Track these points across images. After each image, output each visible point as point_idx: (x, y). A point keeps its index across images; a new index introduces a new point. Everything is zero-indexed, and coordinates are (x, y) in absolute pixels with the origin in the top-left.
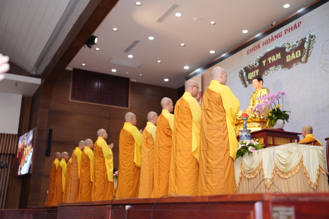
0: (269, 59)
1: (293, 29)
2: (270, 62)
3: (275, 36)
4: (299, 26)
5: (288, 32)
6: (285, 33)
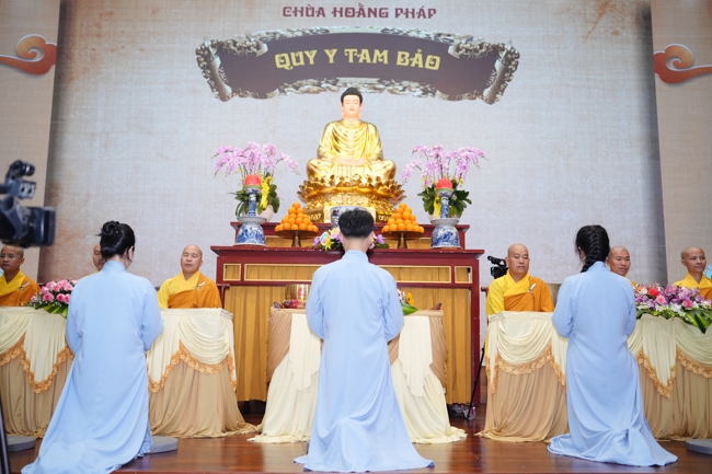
0: (351, 52)
1: (416, 16)
2: (351, 60)
3: (370, 10)
4: (430, 16)
5: (402, 16)
6: (397, 15)
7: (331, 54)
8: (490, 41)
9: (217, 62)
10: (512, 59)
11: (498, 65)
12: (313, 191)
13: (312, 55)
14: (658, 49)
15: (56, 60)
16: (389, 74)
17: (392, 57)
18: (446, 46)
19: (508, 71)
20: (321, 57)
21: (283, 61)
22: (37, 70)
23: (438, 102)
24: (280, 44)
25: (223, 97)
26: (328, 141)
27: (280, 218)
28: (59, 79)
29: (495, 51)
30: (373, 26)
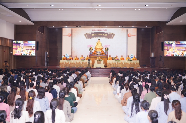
0: (99, 34)
1: (105, 30)
6: (103, 30)
7: (97, 34)
8: (112, 33)
9: (86, 35)
10: (114, 35)
11: (113, 35)
12: (96, 49)
13: (95, 34)
14: (128, 33)
15: (71, 35)
16: (102, 36)
17: (103, 35)
18: (108, 33)
19: (114, 36)
20: (96, 35)
21: (93, 35)
22: (70, 36)
23: (107, 39)
24: (92, 33)
25: (87, 39)
26: (97, 44)
27: (93, 51)
28: (72, 37)
29: (113, 34)
30: (101, 31)
